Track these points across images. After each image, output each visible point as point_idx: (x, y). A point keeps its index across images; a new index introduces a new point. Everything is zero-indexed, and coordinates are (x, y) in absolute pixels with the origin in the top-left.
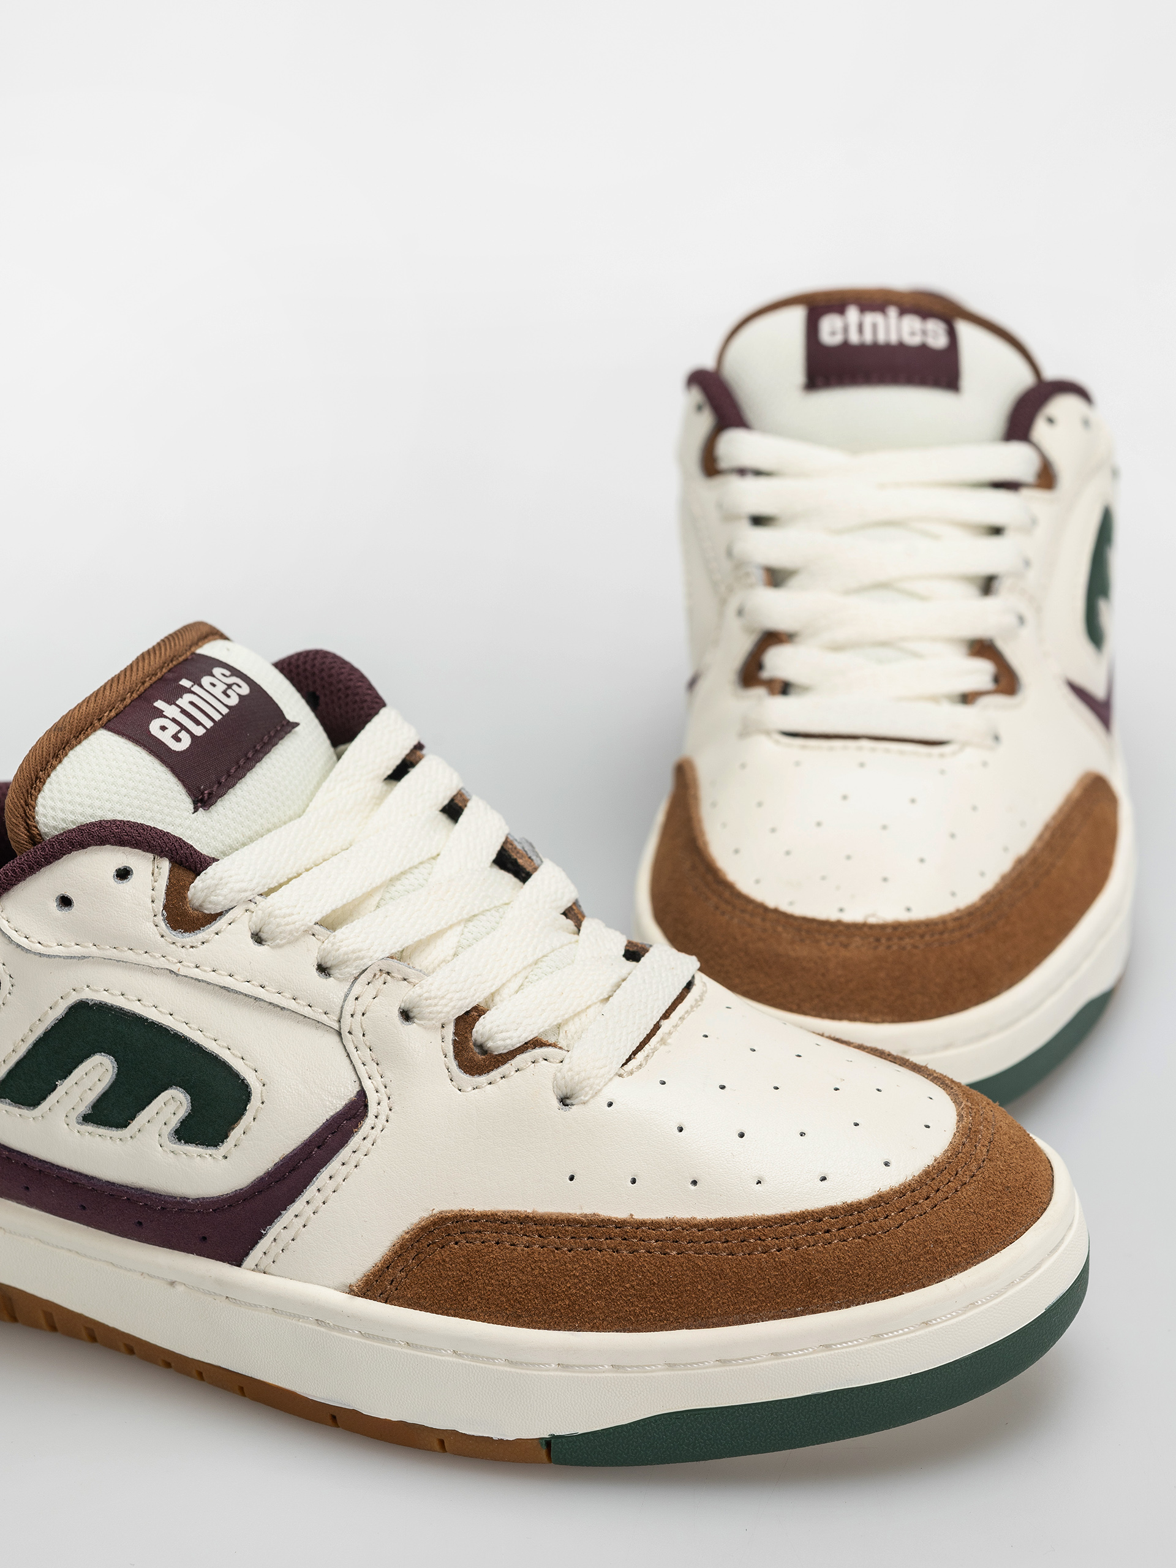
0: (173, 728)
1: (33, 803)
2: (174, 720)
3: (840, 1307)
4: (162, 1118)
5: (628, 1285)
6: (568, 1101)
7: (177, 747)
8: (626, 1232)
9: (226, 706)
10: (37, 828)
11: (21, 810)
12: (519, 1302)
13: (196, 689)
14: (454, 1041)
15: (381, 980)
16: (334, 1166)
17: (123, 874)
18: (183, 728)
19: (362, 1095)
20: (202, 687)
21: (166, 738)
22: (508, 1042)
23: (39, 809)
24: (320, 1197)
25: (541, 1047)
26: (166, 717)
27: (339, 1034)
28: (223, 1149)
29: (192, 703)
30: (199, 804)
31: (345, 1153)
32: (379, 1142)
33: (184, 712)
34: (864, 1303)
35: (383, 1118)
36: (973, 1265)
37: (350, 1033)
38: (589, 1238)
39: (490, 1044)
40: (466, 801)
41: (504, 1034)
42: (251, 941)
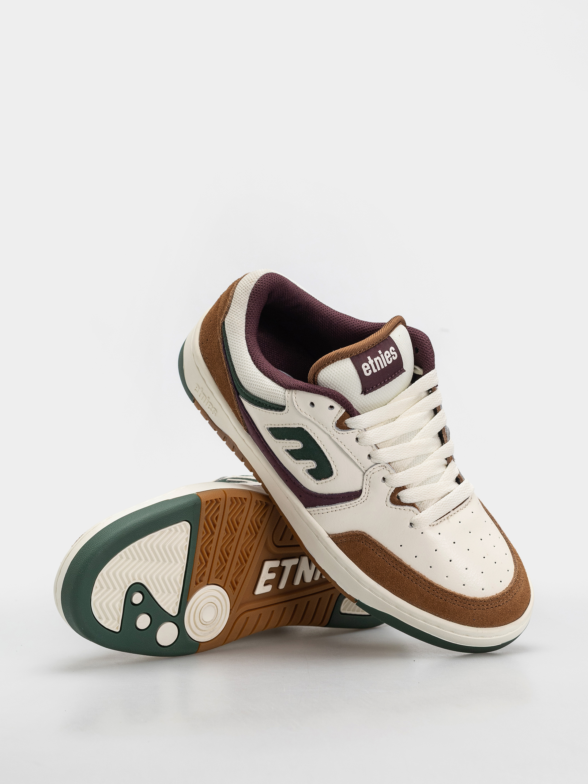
0: (369, 368)
1: (319, 371)
2: (370, 365)
3: (448, 620)
4: (307, 465)
5: (398, 583)
6: (412, 525)
7: (367, 374)
8: (406, 569)
9: (387, 364)
10: (317, 378)
11: (315, 371)
12: (369, 569)
13: (382, 355)
14: (393, 492)
15: (383, 468)
16: (343, 505)
17: (332, 407)
18: (371, 369)
19: (361, 491)
20: (384, 355)
21: (365, 370)
22: (406, 501)
23: (320, 374)
24: (335, 509)
25: (414, 507)
26: (368, 363)
27: (364, 474)
28: (318, 482)
29: (378, 360)
30: (363, 393)
31: (348, 503)
32: (358, 505)
33: (374, 363)
34: (454, 622)
35: (363, 500)
36: (488, 627)
37: (367, 475)
38: (396, 564)
39: (401, 498)
40: (440, 410)
41: (406, 498)
42: (355, 439)
